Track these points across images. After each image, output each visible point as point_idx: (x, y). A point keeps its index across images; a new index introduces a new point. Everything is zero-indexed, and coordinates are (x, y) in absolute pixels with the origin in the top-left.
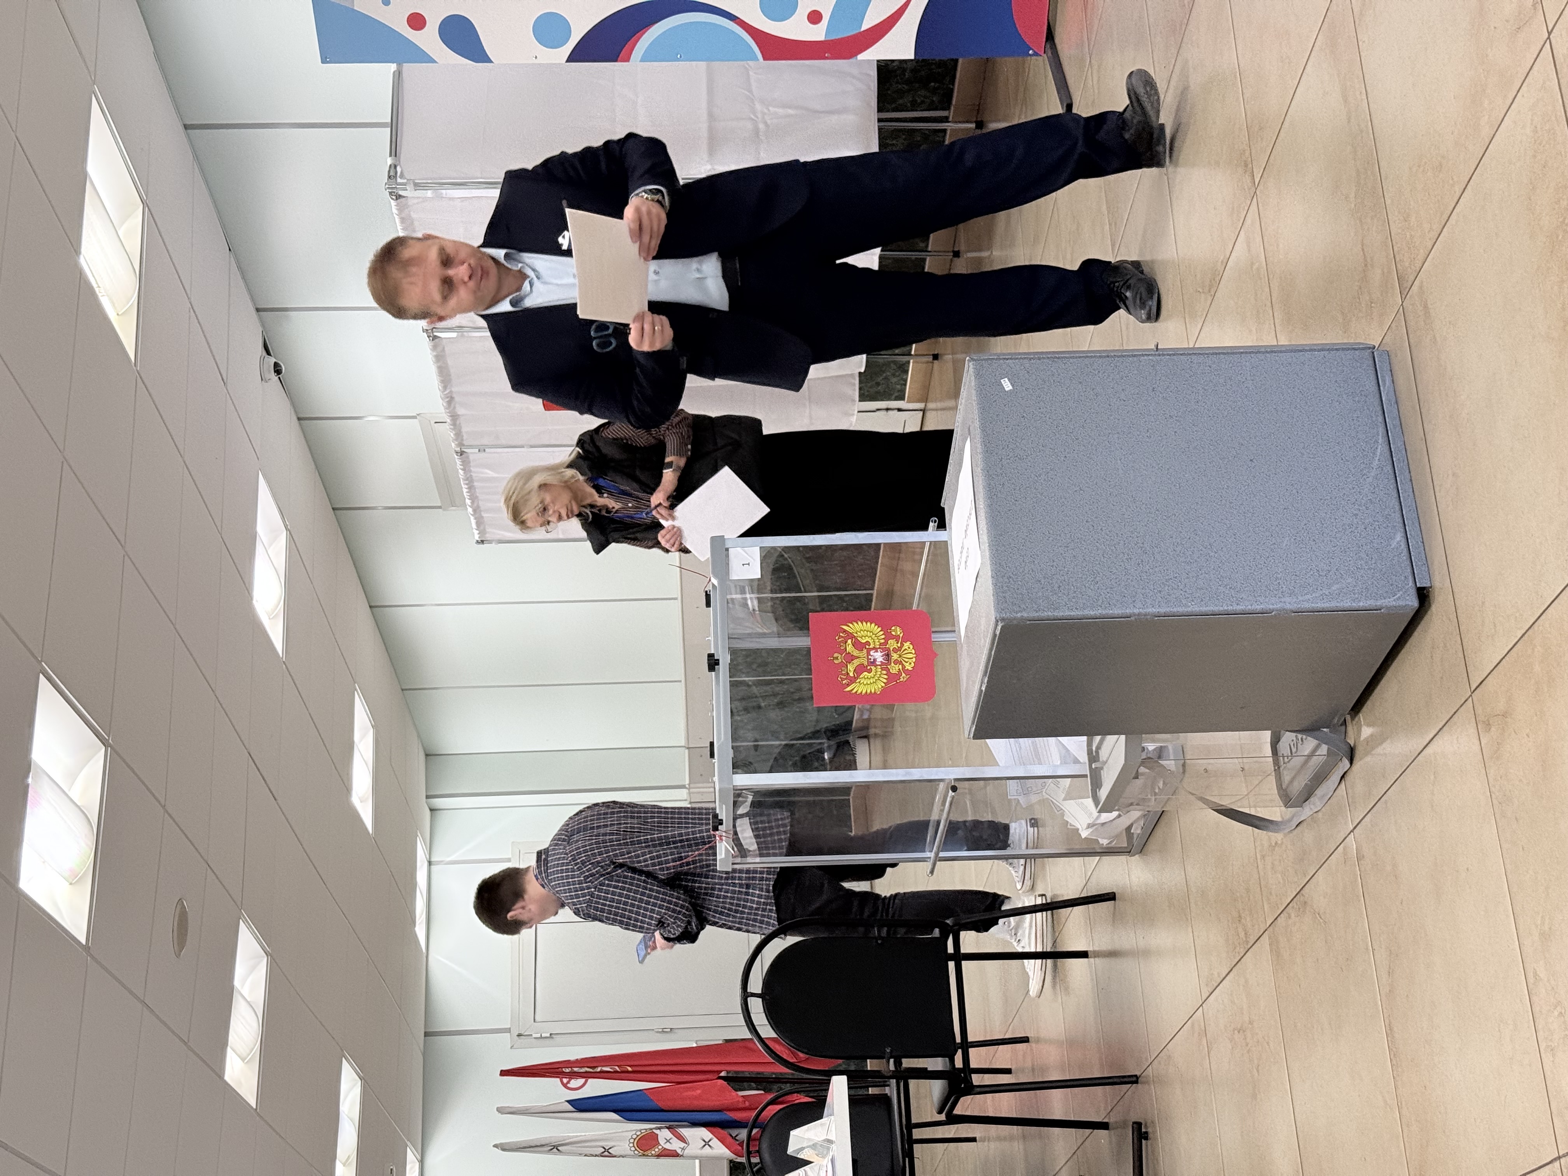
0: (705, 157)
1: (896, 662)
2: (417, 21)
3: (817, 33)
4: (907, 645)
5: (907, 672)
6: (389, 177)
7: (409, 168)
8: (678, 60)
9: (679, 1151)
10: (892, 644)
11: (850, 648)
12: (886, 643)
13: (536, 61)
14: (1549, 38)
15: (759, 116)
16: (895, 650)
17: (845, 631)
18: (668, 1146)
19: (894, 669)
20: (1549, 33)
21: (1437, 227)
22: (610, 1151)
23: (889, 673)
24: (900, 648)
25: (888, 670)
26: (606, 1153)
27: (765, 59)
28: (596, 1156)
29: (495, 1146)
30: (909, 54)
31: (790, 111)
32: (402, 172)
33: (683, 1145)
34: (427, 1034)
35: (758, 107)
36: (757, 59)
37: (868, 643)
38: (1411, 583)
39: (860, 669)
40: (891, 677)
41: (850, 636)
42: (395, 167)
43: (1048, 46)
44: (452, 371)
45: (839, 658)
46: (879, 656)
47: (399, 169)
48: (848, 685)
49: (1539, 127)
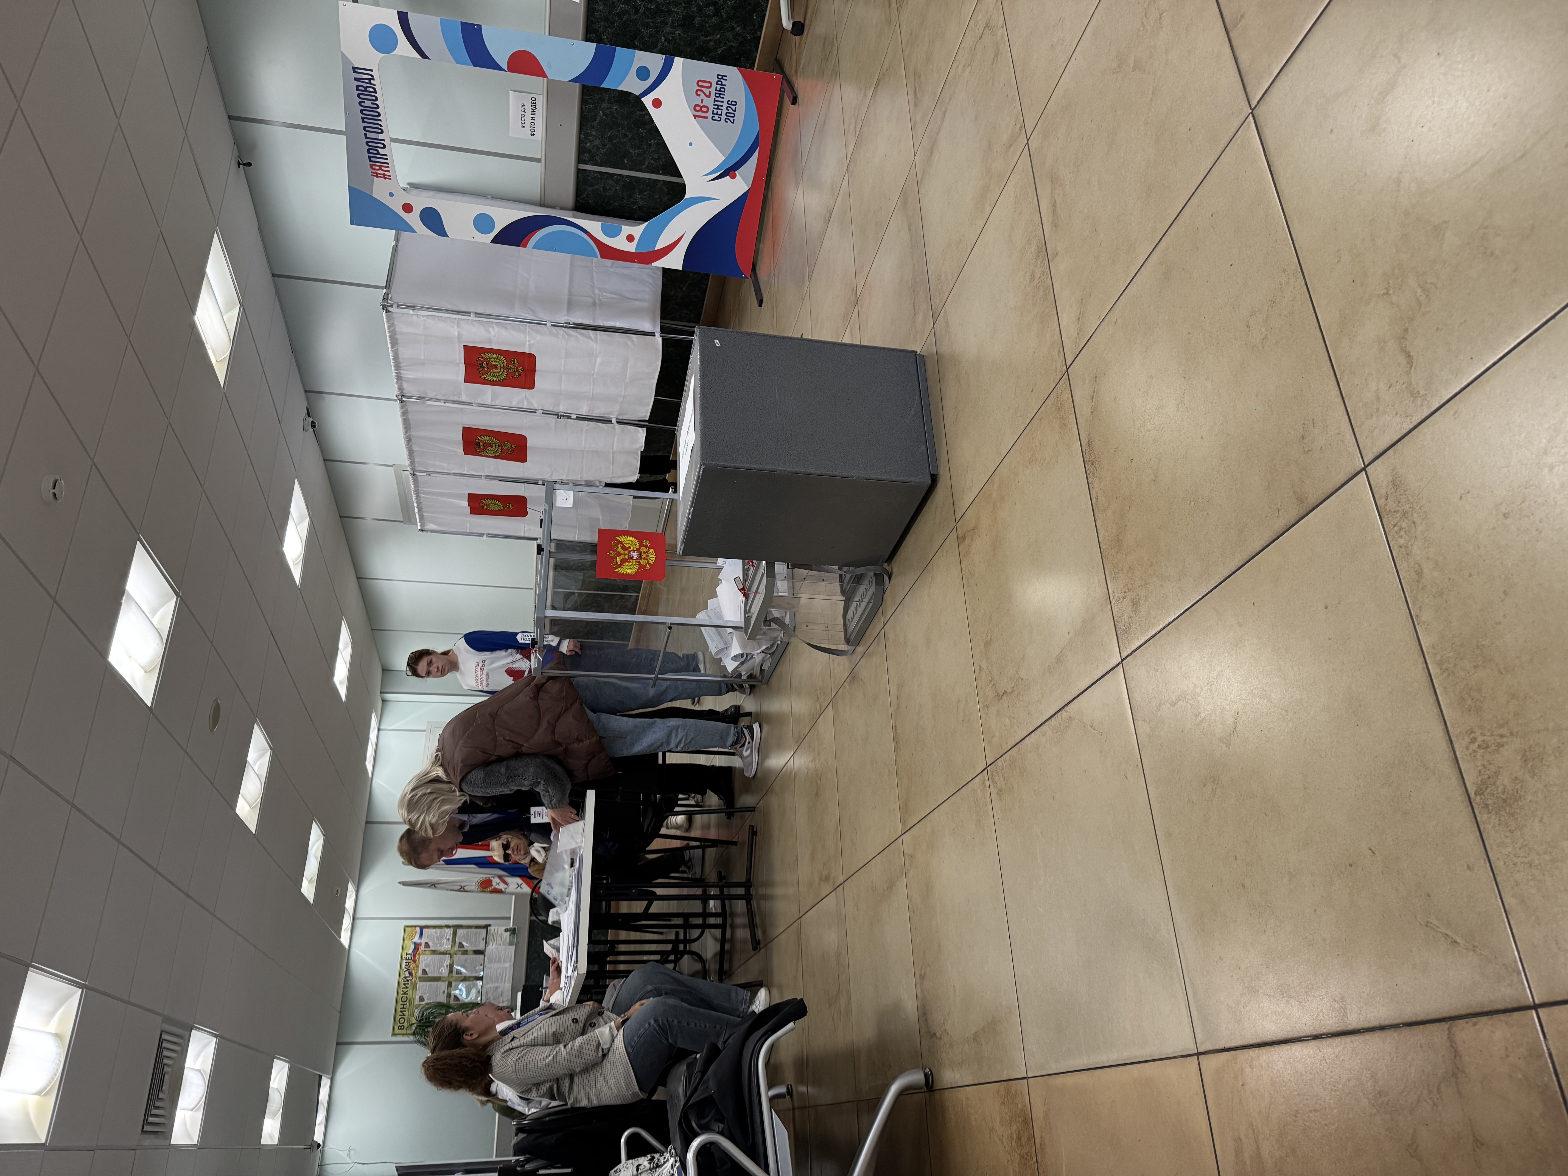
0: (565, 313)
1: (645, 559)
2: (408, 208)
3: (631, 247)
4: (652, 550)
5: (650, 564)
6: (384, 299)
7: (397, 296)
8: (553, 251)
9: (503, 890)
10: (643, 549)
11: (619, 549)
12: (640, 548)
13: (474, 240)
14: (1028, 142)
15: (597, 296)
16: (645, 553)
17: (618, 540)
18: (497, 887)
19: (643, 562)
20: (1028, 140)
21: (956, 276)
22: (465, 888)
23: (640, 564)
24: (647, 552)
25: (639, 562)
26: (462, 889)
27: (601, 258)
28: (456, 891)
29: (399, 883)
30: (679, 267)
31: (614, 296)
32: (391, 297)
33: (505, 886)
34: (367, 822)
35: (597, 291)
36: (597, 257)
37: (630, 547)
38: (928, 471)
39: (624, 561)
40: (641, 566)
41: (620, 543)
42: (388, 294)
43: (752, 273)
44: (411, 422)
45: (613, 554)
46: (635, 555)
47: (390, 296)
48: (616, 568)
49: (1018, 194)
